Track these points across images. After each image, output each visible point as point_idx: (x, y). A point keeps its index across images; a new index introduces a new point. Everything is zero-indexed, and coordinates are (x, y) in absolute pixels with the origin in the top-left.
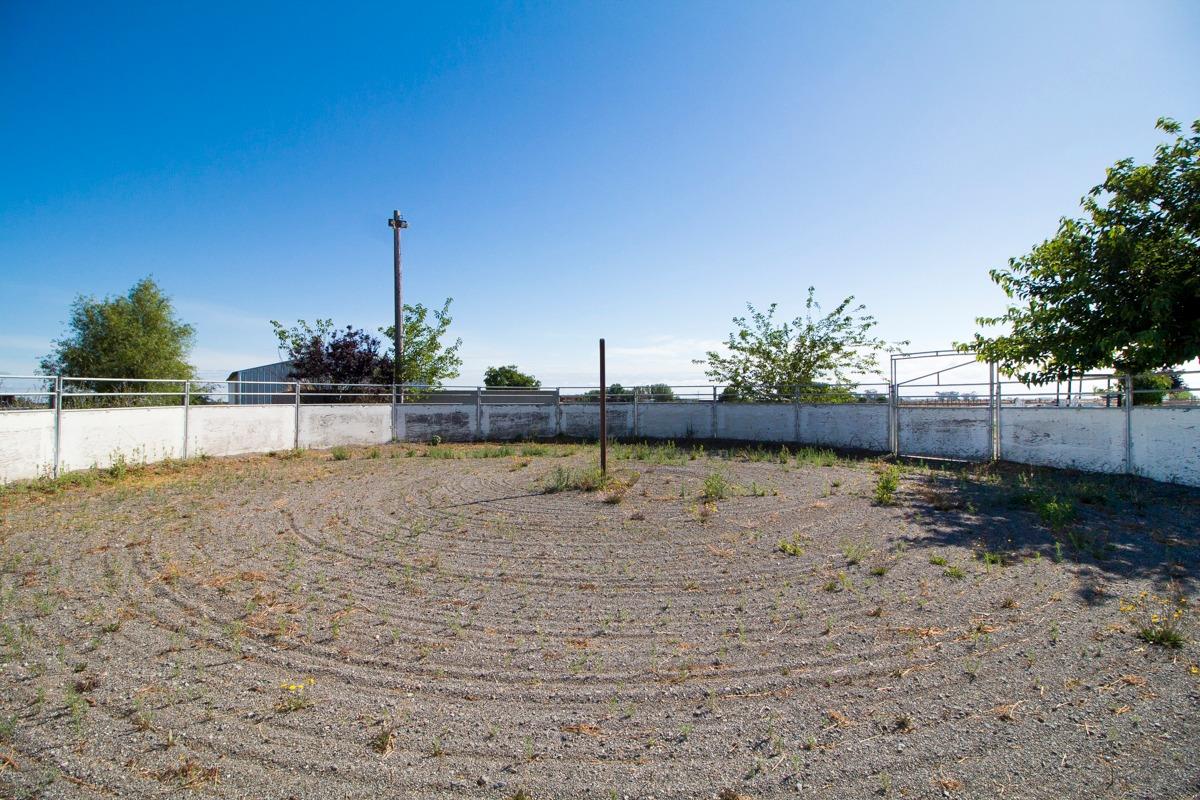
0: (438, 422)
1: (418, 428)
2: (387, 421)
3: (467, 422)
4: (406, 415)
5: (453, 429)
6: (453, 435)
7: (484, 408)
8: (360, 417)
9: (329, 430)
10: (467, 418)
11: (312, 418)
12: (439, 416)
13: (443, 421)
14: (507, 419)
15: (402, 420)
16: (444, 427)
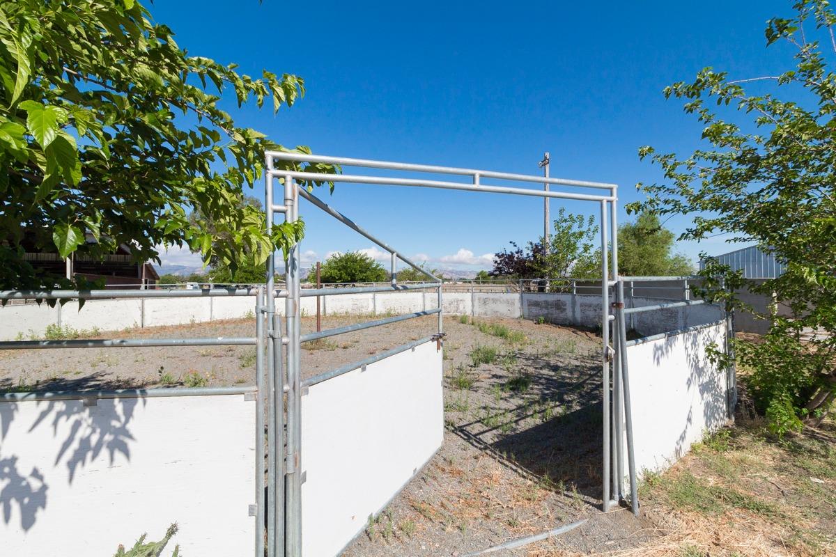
0: (546, 308)
1: (535, 310)
2: (518, 304)
3: (565, 309)
4: (528, 300)
5: (555, 313)
6: (556, 319)
7: (577, 298)
8: (501, 300)
9: (487, 307)
10: (565, 305)
11: (479, 299)
12: (546, 302)
13: (550, 307)
14: (592, 309)
15: (526, 304)
16: (550, 311)
